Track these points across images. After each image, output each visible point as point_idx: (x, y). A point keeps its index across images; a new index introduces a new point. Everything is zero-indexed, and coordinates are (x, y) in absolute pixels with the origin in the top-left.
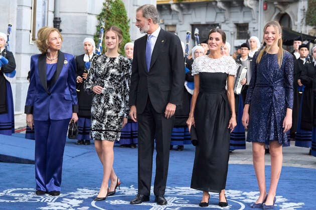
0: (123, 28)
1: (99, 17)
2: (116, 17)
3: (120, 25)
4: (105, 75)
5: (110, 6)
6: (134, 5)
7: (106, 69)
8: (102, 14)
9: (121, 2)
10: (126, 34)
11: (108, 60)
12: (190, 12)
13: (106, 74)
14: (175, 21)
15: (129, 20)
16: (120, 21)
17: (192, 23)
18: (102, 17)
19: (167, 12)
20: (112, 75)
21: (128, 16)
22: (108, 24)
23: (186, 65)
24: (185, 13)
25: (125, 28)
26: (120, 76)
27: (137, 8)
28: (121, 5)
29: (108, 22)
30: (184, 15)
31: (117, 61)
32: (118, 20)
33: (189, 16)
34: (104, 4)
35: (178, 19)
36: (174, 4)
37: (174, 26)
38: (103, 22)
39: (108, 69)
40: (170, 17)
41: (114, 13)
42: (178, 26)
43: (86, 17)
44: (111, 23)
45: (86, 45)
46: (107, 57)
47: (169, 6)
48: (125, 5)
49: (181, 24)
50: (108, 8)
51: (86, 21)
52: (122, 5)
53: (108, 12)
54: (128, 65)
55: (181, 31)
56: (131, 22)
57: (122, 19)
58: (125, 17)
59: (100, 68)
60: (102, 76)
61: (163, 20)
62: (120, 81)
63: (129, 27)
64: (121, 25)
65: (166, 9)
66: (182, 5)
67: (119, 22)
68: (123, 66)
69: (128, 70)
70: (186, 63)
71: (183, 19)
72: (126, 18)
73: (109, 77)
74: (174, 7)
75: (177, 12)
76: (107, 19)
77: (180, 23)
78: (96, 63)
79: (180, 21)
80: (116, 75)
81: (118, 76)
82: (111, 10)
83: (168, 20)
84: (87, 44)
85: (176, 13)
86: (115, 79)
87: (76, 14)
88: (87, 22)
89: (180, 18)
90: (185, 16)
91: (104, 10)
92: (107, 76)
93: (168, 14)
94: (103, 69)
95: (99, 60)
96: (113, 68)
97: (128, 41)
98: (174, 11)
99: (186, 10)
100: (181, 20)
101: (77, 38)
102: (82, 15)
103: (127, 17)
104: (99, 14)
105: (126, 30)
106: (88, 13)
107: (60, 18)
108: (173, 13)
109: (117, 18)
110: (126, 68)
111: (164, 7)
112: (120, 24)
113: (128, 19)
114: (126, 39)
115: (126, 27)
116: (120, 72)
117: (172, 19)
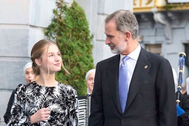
0: (83, 47)
1: (47, 31)
2: (73, 30)
3: (78, 44)
5: (63, 15)
6: (99, 14)
8: (52, 27)
9: (80, 9)
10: (88, 57)
11: (43, 91)
12: (182, 25)
14: (159, 39)
15: (92, 37)
16: (78, 37)
17: (186, 42)
18: (52, 32)
19: (149, 25)
21: (90, 29)
22: (60, 41)
23: (180, 103)
24: (175, 26)
25: (86, 48)
26: (64, 113)
27: (104, 18)
28: (80, 13)
29: (60, 38)
30: (173, 29)
31: (57, 93)
32: (75, 36)
33: (182, 30)
34: (55, 12)
35: (165, 35)
36: (159, 12)
37: (159, 46)
38: (54, 38)
40: (152, 32)
41: (70, 26)
42: (164, 46)
43: (28, 30)
44: (65, 40)
46: (40, 87)
47: (150, 16)
48: (86, 13)
49: (168, 44)
50: (60, 18)
51: (28, 37)
52: (82, 14)
53: (61, 24)
55: (168, 54)
56: (94, 39)
57: (81, 34)
58: (86, 31)
59: (33, 103)
61: (142, 38)
62: (63, 122)
63: (92, 46)
64: (80, 44)
65: (146, 19)
66: (170, 15)
67: (77, 39)
68: (67, 98)
70: (178, 101)
71: (172, 36)
72: (87, 33)
74: (158, 17)
75: (163, 25)
76: (59, 34)
77: (168, 41)
78: (24, 96)
79: (167, 39)
81: (62, 114)
82: (65, 20)
83: (149, 36)
85: (161, 26)
86: (57, 119)
87: (12, 27)
88: (29, 39)
89: (167, 35)
90: (175, 31)
91: (55, 20)
93: (149, 27)
94: (38, 105)
96: (53, 103)
97: (91, 68)
98: (159, 23)
99: (177, 22)
100: (170, 37)
101: (15, 63)
102: (22, 27)
103: (89, 31)
104: (47, 26)
105: (88, 50)
106: (31, 26)
108: (156, 26)
109: (74, 33)
110: (72, 102)
111: (143, 17)
112: (79, 42)
113: (90, 35)
114: (87, 64)
115: (87, 46)
116: (64, 109)
117: (156, 36)
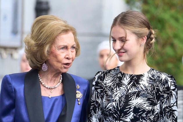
4: (122, 111)
7: (123, 99)
11: (126, 81)
13: (124, 108)
20: (136, 110)
39: (128, 98)
45: (102, 56)
46: (123, 75)
54: (168, 88)
59: (111, 96)
60: (116, 113)
69: (168, 98)
73: (131, 116)
80: (144, 111)
84: (104, 53)
92: (126, 114)
94: (117, 98)
95: (108, 81)
107: (47, 3)
110: (166, 95)
